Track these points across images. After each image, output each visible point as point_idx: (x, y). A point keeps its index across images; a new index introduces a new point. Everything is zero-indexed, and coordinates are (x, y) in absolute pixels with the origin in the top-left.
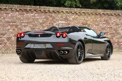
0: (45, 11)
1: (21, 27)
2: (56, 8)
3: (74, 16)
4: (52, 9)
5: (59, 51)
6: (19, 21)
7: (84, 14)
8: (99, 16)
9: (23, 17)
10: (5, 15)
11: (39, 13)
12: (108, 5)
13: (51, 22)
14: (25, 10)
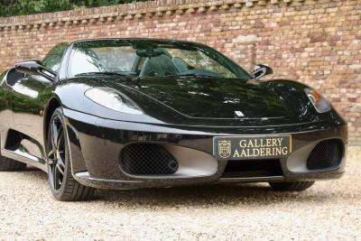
13: (218, 42)
14: (154, 13)
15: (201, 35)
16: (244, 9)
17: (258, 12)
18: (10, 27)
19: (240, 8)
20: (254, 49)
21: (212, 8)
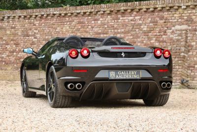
4: (161, 3)
6: (112, 31)
9: (118, 23)
10: (93, 22)
11: (141, 15)
13: (162, 29)
14: (118, 11)
15: (150, 24)
16: (180, 10)
17: (189, 12)
18: (14, 17)
19: (177, 9)
20: (186, 34)
21: (159, 9)
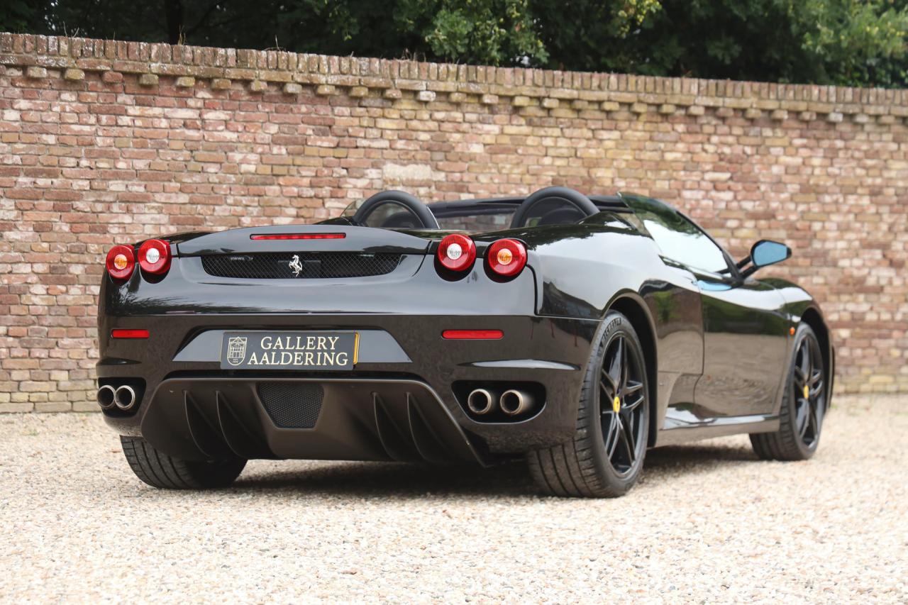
0: (281, 85)
1: (99, 207)
2: (364, 61)
3: (495, 129)
4: (334, 69)
5: (461, 388)
6: (84, 163)
7: (574, 115)
8: (681, 128)
9: (115, 131)
11: (232, 104)
12: (736, 50)
14: (131, 76)
16: (404, 104)
17: (440, 115)
19: (396, 100)
21: (324, 90)
